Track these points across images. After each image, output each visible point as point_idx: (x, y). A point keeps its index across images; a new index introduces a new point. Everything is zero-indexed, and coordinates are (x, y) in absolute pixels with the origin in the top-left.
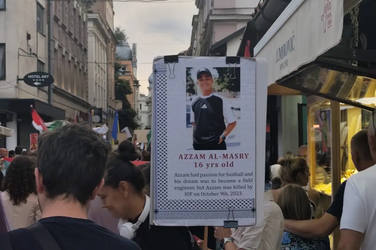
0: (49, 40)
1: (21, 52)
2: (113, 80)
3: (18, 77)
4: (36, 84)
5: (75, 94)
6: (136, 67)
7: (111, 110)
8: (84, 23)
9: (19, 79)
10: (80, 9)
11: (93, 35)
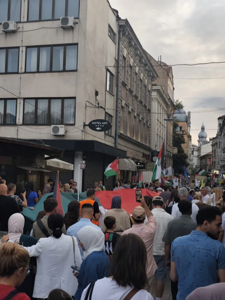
0: (117, 99)
1: (88, 104)
2: (171, 133)
3: (84, 123)
4: (98, 129)
5: (139, 141)
6: (190, 127)
7: (169, 153)
8: (149, 91)
9: (85, 125)
10: (146, 81)
11: (156, 100)
